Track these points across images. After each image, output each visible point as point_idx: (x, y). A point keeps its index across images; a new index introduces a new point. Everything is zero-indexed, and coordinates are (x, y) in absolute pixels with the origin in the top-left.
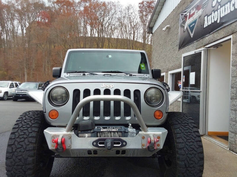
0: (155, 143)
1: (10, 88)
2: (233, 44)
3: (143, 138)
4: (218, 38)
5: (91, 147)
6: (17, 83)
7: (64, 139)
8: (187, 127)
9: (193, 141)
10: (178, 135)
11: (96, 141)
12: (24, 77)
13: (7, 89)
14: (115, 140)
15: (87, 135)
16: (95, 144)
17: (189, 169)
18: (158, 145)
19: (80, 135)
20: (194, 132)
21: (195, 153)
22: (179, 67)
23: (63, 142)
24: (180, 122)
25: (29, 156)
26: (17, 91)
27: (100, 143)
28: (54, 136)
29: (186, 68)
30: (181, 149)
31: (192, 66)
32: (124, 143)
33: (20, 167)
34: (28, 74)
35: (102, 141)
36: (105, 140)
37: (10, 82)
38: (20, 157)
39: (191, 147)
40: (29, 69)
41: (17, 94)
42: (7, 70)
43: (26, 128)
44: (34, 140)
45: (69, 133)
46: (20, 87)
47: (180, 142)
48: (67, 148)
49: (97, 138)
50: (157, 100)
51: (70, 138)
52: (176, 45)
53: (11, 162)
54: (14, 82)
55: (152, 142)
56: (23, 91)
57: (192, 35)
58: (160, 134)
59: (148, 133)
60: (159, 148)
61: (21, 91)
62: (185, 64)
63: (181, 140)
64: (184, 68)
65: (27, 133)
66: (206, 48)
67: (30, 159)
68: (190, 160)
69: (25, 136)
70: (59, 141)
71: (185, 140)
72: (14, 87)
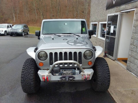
0: (87, 78)
1: (7, 28)
2: (135, 14)
3: (83, 75)
4: (128, 8)
5: (59, 80)
6: (11, 25)
7: (48, 77)
8: (104, 67)
9: (106, 73)
10: (99, 71)
11: (62, 77)
12: (13, 19)
13: (6, 29)
14: (70, 77)
15: (57, 74)
16: (61, 78)
17: (103, 85)
18: (89, 78)
19: (54, 74)
20: (107, 69)
21: (106, 79)
22: (106, 21)
23: (47, 79)
24: (100, 64)
25: (31, 82)
26: (12, 31)
27: (63, 78)
28: (43, 76)
29: (109, 22)
30: (100, 77)
31: (113, 21)
32: (74, 78)
33: (28, 86)
34: (16, 17)
35: (64, 77)
36: (65, 77)
37: (7, 25)
38: (27, 82)
39: (105, 76)
40: (15, 13)
41: (12, 32)
42: (3, 15)
43: (28, 69)
44: (33, 75)
45: (49, 74)
46: (13, 27)
47: (100, 74)
48: (49, 80)
49: (62, 76)
50: (89, 56)
51: (50, 76)
52: (104, 6)
53: (24, 84)
54: (9, 25)
55: (86, 78)
56: (15, 30)
57: (114, 3)
58: (90, 74)
59: (85, 73)
60: (89, 79)
61: (14, 31)
62: (109, 20)
63: (100, 73)
64: (108, 22)
65: (29, 72)
66: (121, 13)
67: (32, 83)
68: (104, 82)
69: (29, 73)
70: (45, 78)
71: (102, 73)
72: (9, 28)
